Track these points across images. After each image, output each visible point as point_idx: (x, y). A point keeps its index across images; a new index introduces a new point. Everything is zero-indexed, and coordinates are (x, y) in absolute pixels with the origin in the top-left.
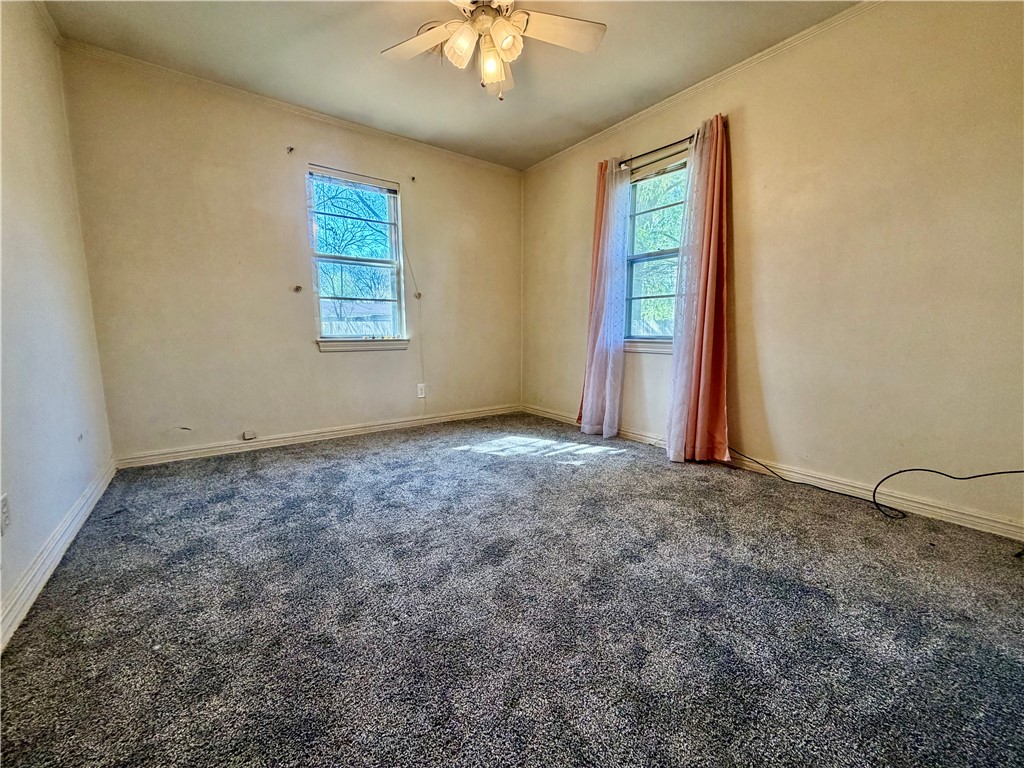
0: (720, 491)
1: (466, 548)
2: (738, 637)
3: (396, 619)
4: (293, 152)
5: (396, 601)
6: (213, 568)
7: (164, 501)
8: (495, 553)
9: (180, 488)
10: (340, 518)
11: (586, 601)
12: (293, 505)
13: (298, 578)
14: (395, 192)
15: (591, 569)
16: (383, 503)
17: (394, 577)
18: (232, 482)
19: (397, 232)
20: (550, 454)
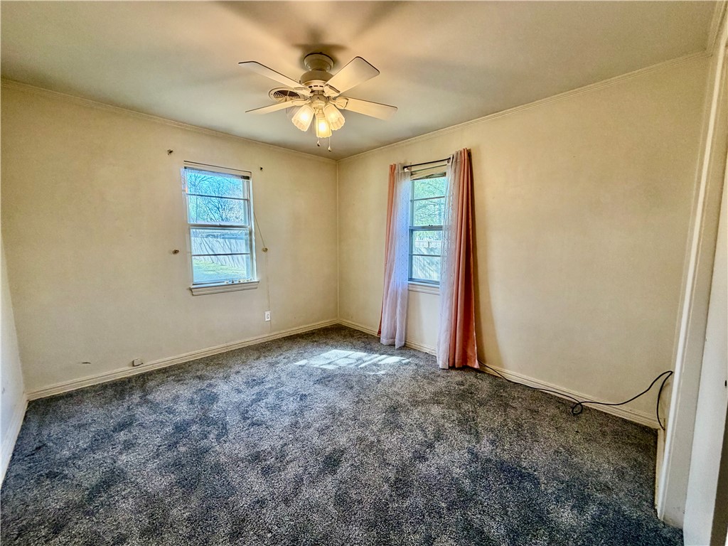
0: (471, 393)
1: (312, 462)
2: (486, 518)
3: (270, 532)
4: (172, 153)
5: (268, 516)
6: (127, 499)
7: (76, 433)
8: (332, 462)
9: (87, 418)
10: (218, 437)
11: (394, 500)
12: (181, 428)
13: (194, 502)
14: (248, 178)
15: (395, 471)
16: (249, 421)
17: (264, 493)
18: (129, 409)
19: (249, 205)
20: (362, 366)
